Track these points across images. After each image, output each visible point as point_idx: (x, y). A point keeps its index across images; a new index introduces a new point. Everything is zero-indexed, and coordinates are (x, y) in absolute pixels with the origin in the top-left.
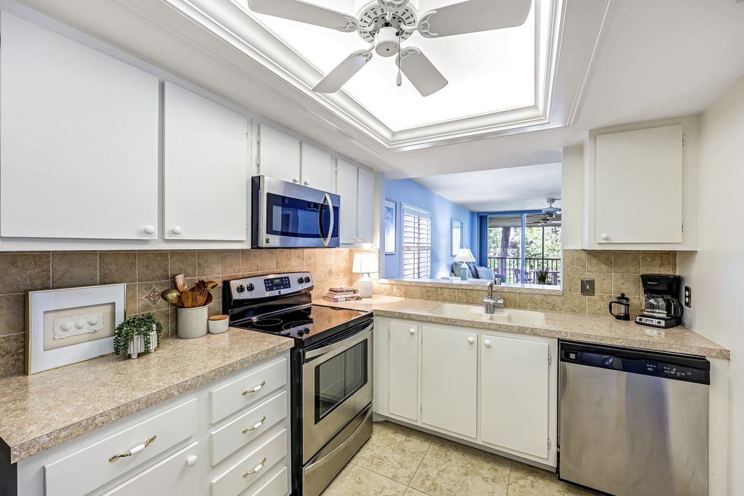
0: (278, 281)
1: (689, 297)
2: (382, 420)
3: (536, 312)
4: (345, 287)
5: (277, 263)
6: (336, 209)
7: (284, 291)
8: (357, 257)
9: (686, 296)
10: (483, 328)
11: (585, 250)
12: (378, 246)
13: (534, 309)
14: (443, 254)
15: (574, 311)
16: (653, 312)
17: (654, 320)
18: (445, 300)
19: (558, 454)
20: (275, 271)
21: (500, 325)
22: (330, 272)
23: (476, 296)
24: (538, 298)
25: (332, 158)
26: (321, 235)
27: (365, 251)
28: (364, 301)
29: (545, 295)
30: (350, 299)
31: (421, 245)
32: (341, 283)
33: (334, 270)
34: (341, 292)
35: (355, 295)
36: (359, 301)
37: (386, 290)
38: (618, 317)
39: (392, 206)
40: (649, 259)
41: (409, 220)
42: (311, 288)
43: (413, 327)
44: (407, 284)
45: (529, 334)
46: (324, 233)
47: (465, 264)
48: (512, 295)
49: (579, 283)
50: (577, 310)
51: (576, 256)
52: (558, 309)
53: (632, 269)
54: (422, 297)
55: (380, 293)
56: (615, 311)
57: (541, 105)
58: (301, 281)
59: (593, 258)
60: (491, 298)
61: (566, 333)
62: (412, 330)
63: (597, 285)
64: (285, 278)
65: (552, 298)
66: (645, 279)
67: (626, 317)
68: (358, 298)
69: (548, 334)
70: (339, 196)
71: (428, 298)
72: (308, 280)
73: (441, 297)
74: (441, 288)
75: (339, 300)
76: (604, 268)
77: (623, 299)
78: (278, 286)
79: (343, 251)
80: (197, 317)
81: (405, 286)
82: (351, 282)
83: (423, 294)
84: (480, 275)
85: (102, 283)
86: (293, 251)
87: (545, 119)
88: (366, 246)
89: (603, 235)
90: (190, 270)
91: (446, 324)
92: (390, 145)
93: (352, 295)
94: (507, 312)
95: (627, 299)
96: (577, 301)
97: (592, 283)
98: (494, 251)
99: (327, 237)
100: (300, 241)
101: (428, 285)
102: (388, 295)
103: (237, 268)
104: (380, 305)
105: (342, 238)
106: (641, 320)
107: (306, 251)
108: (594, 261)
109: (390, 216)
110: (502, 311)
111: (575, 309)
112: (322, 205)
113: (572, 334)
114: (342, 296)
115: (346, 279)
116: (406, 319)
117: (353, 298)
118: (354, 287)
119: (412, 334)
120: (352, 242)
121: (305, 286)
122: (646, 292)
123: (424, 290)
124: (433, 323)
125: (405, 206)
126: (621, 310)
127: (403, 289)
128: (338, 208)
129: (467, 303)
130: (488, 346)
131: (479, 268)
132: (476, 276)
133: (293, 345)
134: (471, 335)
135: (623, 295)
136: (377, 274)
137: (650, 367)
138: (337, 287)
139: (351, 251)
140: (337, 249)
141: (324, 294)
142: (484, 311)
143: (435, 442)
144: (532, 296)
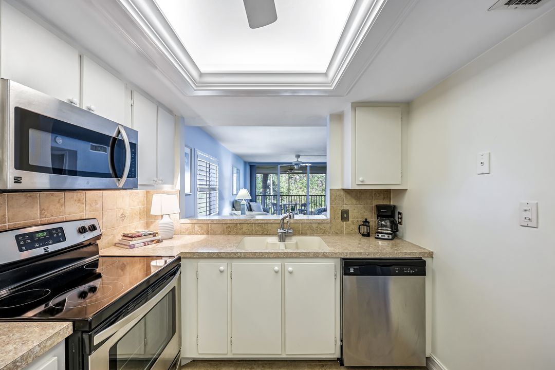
1: (401, 218)
2: (189, 361)
3: (313, 237)
4: (142, 230)
5: (41, 211)
6: (133, 146)
7: (52, 248)
8: (156, 199)
9: (399, 218)
10: (287, 258)
11: (343, 189)
12: (178, 187)
13: (312, 234)
14: (227, 194)
15: (337, 233)
16: (383, 230)
17: (386, 235)
18: (244, 234)
19: (342, 347)
20: (39, 221)
21: (300, 253)
22: (123, 216)
23: (270, 228)
24: (314, 226)
25: (126, 88)
26: (113, 175)
27: (164, 193)
28: (166, 243)
29: (318, 223)
30: (149, 243)
31: (211, 186)
32: (136, 227)
33: (127, 213)
34: (139, 236)
36: (160, 245)
37: (187, 230)
38: (363, 235)
39: (188, 151)
40: (378, 195)
41: (201, 165)
42: (99, 237)
43: (222, 265)
44: (209, 222)
45: (322, 258)
46: (118, 173)
47: (244, 201)
48: (296, 225)
49: (340, 213)
50: (339, 233)
51: (338, 193)
52: (327, 233)
53: (369, 201)
54: (223, 233)
55: (181, 233)
56: (362, 231)
57: (331, 74)
58: (82, 230)
59: (348, 195)
60: (283, 229)
61: (347, 253)
62: (222, 268)
63: (350, 214)
64: (56, 229)
65: (323, 225)
66: (379, 208)
67: (368, 235)
68: (159, 241)
69: (335, 256)
70: (137, 132)
71: (229, 233)
72: (93, 228)
73: (240, 232)
76: (354, 201)
77: (366, 223)
78: (43, 242)
79: (139, 193)
81: (207, 224)
82: (148, 225)
83: (224, 231)
84: (253, 208)
86: (68, 194)
87: (331, 86)
88: (167, 187)
89: (361, 179)
91: (254, 258)
92: (197, 86)
93: (151, 238)
94: (295, 239)
95: (369, 222)
96: (339, 226)
97: (347, 212)
98: (259, 189)
99: (121, 177)
100: (81, 182)
101: (228, 222)
102: (190, 234)
104: (185, 246)
105: (141, 178)
106: (378, 236)
107: (89, 193)
108: (349, 197)
109: (186, 161)
110: (291, 239)
111: (337, 232)
112: (115, 139)
113: (351, 253)
114: (140, 241)
115: (143, 222)
116: (216, 258)
117: (152, 241)
118: (152, 229)
119: (221, 272)
120: (152, 183)
121: (89, 236)
122: (378, 217)
123: (226, 226)
124: (243, 258)
125: (199, 153)
126: (364, 229)
127: (205, 227)
128: (135, 145)
129: (263, 234)
130: (291, 273)
131: (251, 203)
132: (250, 209)
133: (70, 331)
134: (276, 265)
135: (366, 219)
136: (178, 215)
137: (397, 270)
138: (131, 231)
139: (147, 192)
140: (134, 191)
141: (116, 241)
143: (244, 367)
144: (310, 225)
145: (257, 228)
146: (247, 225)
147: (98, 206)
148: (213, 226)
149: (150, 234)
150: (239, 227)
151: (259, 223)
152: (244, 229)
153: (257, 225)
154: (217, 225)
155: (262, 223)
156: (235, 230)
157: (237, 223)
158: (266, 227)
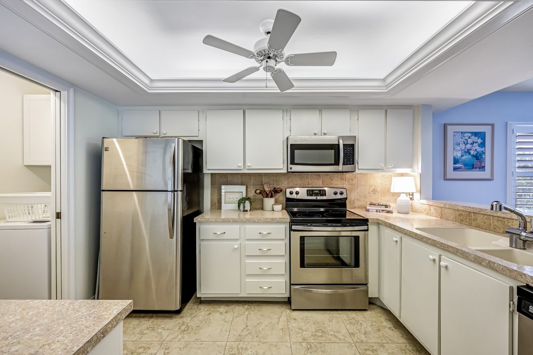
0: (317, 191)
35: (387, 209)
74: (474, 213)
75: (370, 210)
80: (269, 202)
81: (440, 207)
85: (241, 185)
90: (272, 182)
103: (296, 183)
114: (374, 208)
117: (383, 211)
123: (458, 213)
142: (508, 244)
145: (496, 223)
146: (482, 216)
147: (353, 182)
148: (446, 210)
149: (382, 205)
150: (473, 217)
151: (499, 217)
152: (478, 221)
153: (496, 218)
154: (449, 211)
155: (504, 218)
156: (468, 220)
157: (470, 212)
158: (510, 224)
